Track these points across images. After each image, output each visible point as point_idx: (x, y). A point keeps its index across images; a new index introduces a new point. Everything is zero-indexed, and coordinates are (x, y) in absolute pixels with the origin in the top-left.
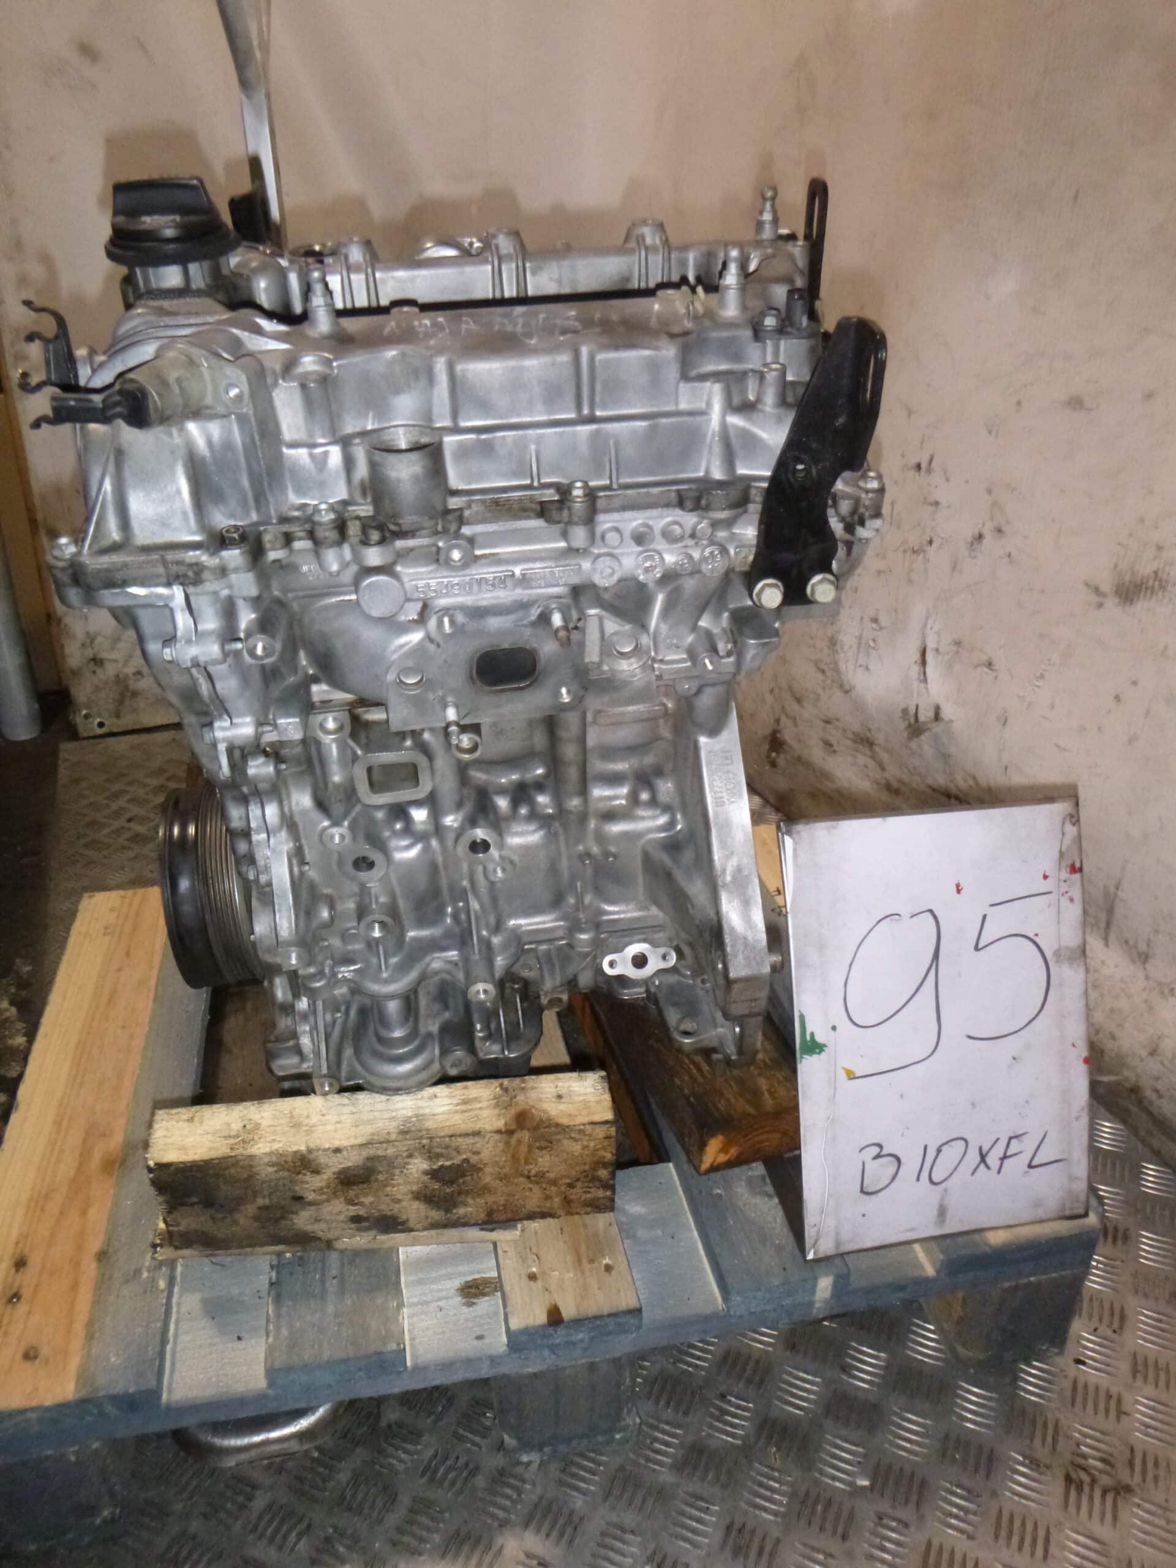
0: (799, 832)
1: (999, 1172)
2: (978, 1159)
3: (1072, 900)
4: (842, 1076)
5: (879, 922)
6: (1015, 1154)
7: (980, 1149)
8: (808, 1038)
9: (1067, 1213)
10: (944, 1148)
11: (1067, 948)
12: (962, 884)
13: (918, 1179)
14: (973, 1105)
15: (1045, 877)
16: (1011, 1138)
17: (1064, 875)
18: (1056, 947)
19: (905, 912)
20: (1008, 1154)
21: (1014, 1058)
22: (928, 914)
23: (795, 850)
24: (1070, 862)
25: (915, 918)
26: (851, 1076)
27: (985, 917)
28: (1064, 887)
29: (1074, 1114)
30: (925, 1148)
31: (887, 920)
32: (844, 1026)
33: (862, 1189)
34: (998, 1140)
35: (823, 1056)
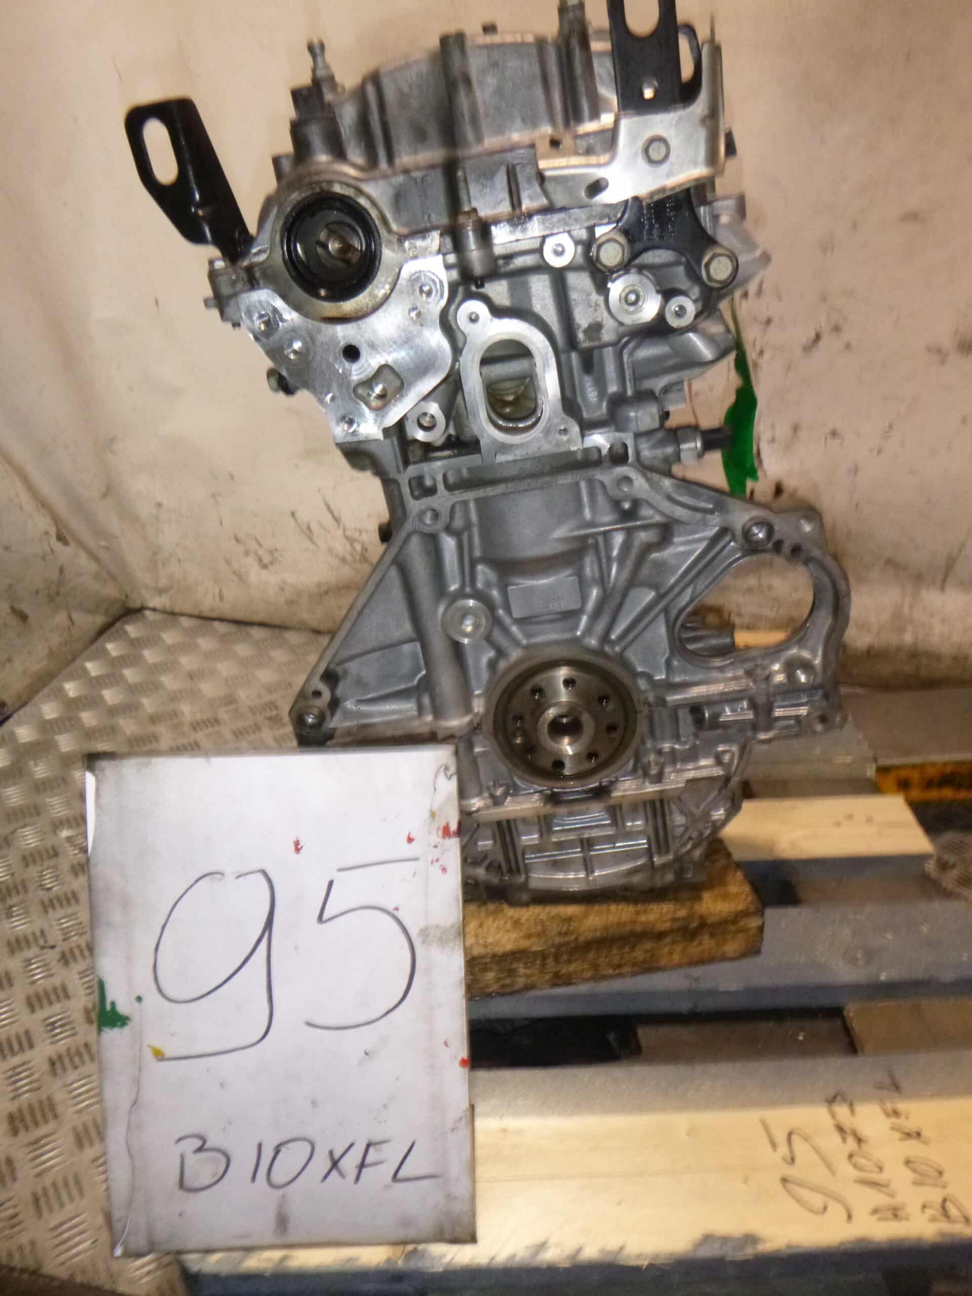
0: (103, 770)
1: (358, 1178)
2: (329, 1164)
3: (444, 870)
4: (148, 1055)
5: (197, 881)
6: (376, 1164)
7: (331, 1153)
8: (108, 1007)
9: (447, 1234)
10: (283, 1150)
11: (437, 927)
12: (301, 844)
13: (253, 1179)
14: (314, 1103)
15: (410, 840)
16: (368, 1146)
17: (436, 838)
18: (422, 924)
19: (230, 870)
20: (367, 1162)
21: (366, 1053)
22: (260, 876)
23: (97, 789)
24: (443, 823)
25: (242, 879)
26: (159, 1056)
27: (331, 884)
28: (436, 853)
29: (450, 1124)
30: (260, 1146)
31: (207, 879)
32: (152, 999)
33: (181, 1184)
34: (351, 1145)
35: (126, 1030)
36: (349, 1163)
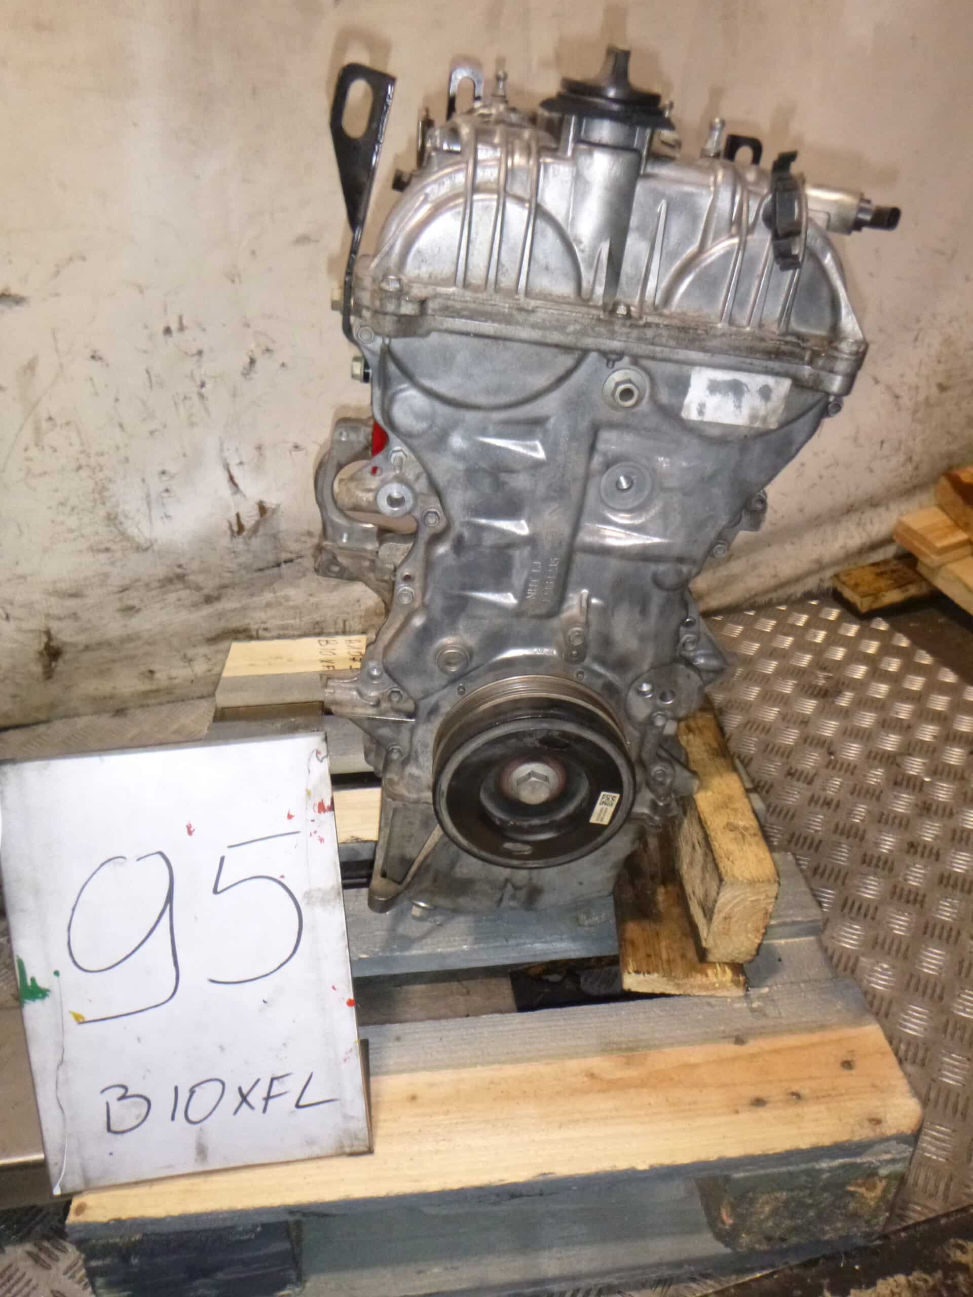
1: (265, 1110)
2: (239, 1099)
3: (322, 840)
4: (70, 1021)
5: (101, 866)
6: (280, 1095)
7: (240, 1089)
8: (29, 982)
9: (348, 1150)
10: (197, 1089)
11: (319, 890)
12: (194, 826)
13: (173, 1118)
14: (222, 1048)
15: (290, 817)
16: (272, 1080)
17: (312, 813)
18: (307, 888)
19: (130, 855)
20: (272, 1094)
21: (265, 1002)
22: (159, 857)
24: (318, 801)
25: (141, 861)
26: (80, 1020)
27: (222, 859)
28: (313, 827)
29: (342, 1055)
30: (176, 1089)
31: (111, 863)
32: (69, 972)
33: (109, 1129)
34: (258, 1081)
35: (47, 1000)
36: (256, 1098)
